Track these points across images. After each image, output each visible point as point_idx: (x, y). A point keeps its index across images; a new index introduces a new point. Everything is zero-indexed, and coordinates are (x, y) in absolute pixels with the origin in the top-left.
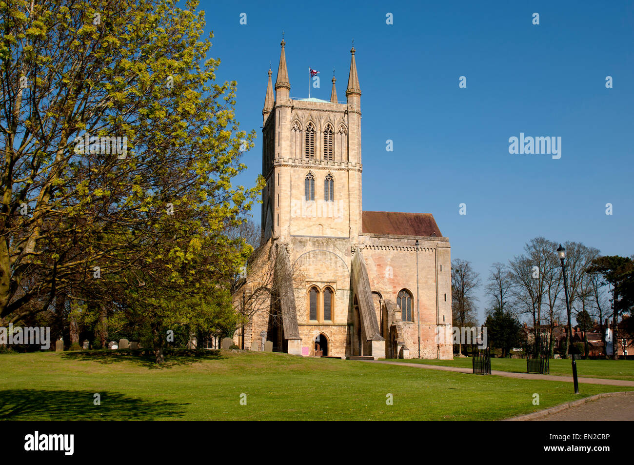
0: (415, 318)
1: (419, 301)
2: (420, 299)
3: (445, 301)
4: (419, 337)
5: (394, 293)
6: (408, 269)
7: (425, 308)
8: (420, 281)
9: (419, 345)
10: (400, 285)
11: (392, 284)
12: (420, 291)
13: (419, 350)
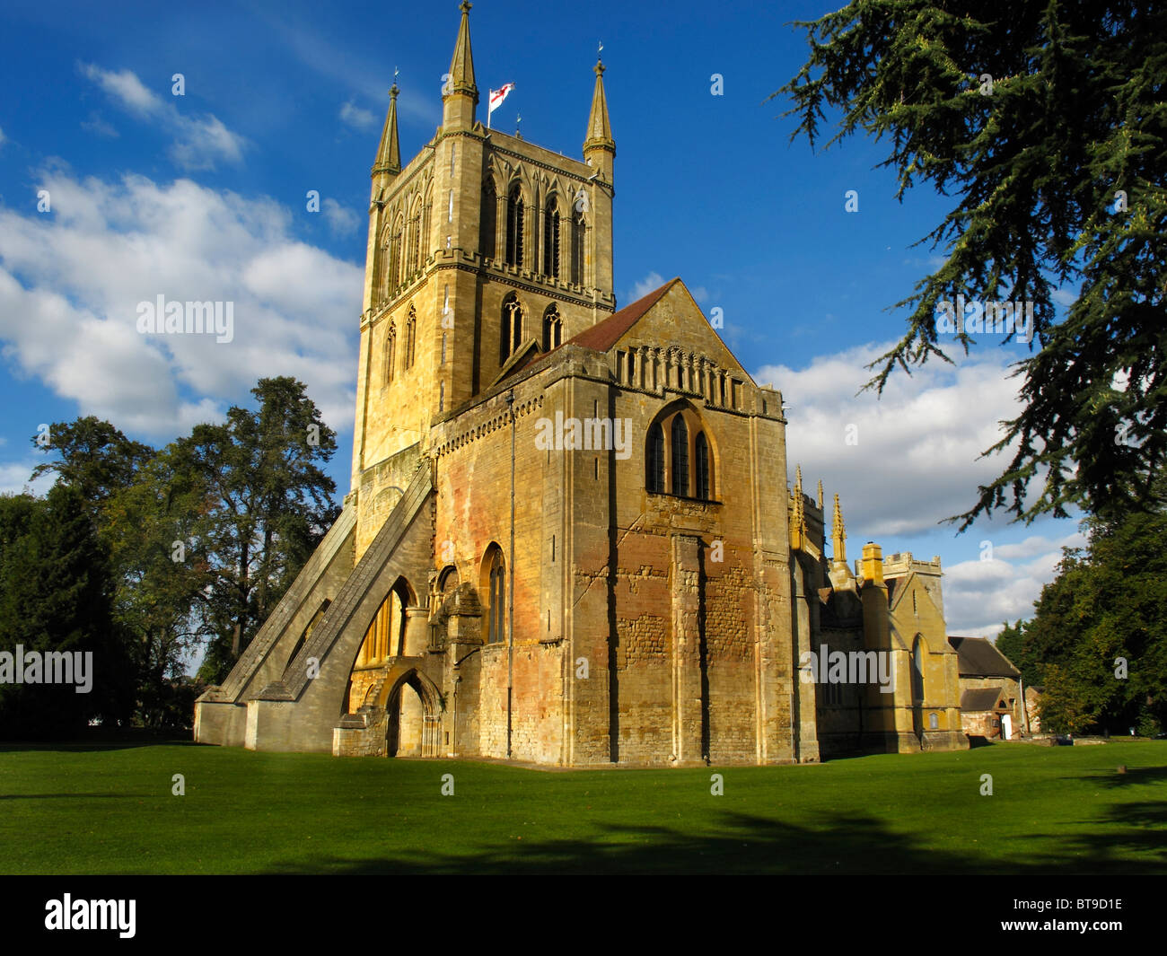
0: (507, 628)
1: (515, 574)
2: (516, 568)
3: (554, 560)
4: (510, 689)
5: (477, 560)
6: (498, 483)
7: (524, 595)
8: (518, 511)
9: (510, 714)
10: (485, 534)
11: (474, 536)
12: (517, 542)
13: (510, 730)
